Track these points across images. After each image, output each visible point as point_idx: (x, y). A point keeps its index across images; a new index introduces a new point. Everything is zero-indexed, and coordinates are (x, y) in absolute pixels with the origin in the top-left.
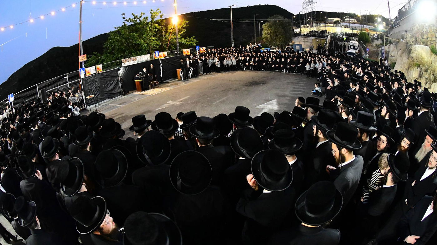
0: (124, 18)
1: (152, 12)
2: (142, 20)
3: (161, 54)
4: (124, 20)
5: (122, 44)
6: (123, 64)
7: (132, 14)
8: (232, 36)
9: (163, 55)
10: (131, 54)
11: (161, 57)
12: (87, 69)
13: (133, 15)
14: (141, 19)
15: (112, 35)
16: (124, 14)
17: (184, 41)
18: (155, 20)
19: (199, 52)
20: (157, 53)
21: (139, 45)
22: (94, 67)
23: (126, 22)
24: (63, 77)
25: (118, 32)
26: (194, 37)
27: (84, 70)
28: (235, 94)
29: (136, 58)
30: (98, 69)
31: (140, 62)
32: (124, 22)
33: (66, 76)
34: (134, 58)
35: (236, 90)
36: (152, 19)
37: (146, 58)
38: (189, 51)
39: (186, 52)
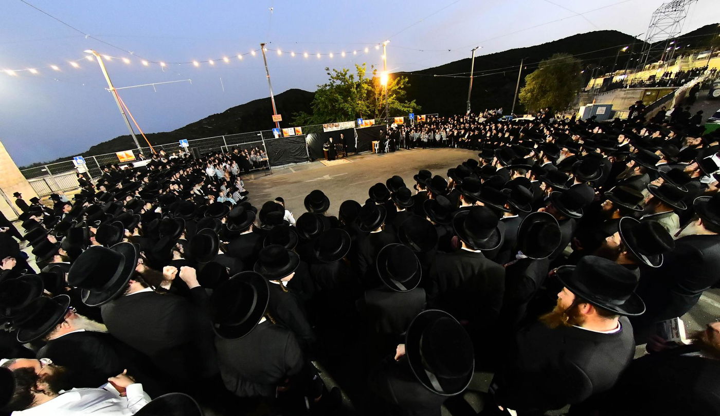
0: (329, 74)
3: (367, 121)
5: (326, 107)
6: (324, 129)
8: (469, 99)
9: (370, 123)
11: (367, 125)
12: (284, 130)
13: (336, 72)
15: (317, 96)
16: (328, 69)
17: (398, 105)
20: (363, 120)
21: (342, 109)
22: (293, 128)
23: (332, 80)
24: (256, 134)
25: (322, 92)
26: (415, 100)
27: (279, 130)
30: (297, 131)
32: (330, 80)
33: (260, 133)
34: (337, 124)
37: (350, 125)
38: (403, 120)
39: (399, 121)
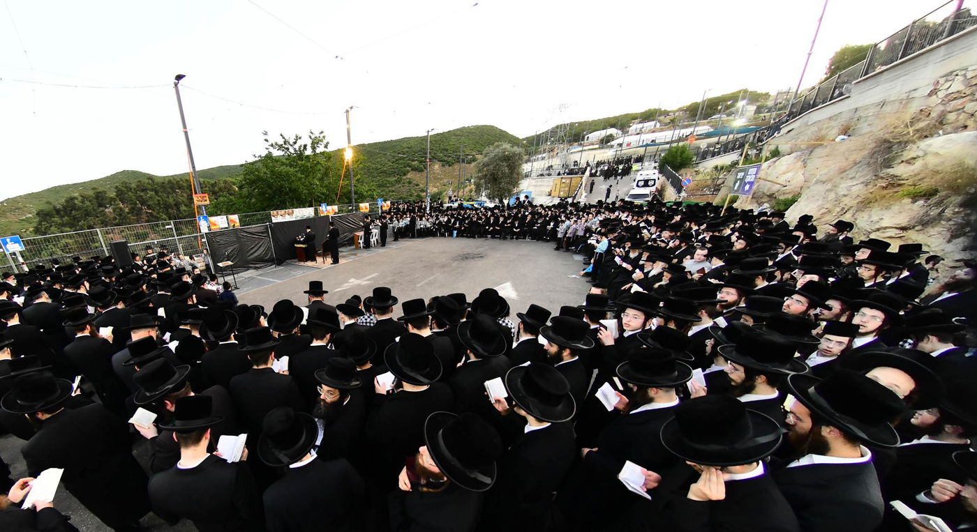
0: (266, 140)
1: (313, 137)
2: (297, 149)
3: (329, 208)
4: (267, 144)
6: (273, 218)
7: (281, 135)
9: (333, 210)
10: (285, 203)
11: (329, 213)
12: (213, 219)
14: (297, 146)
16: (266, 133)
18: (318, 151)
19: (382, 209)
20: (324, 206)
21: (295, 190)
22: (225, 217)
23: (271, 150)
24: (164, 225)
27: (205, 219)
28: (444, 272)
29: (293, 212)
30: (232, 221)
31: (298, 219)
32: (267, 149)
33: (169, 224)
34: (290, 210)
35: (443, 267)
36: (314, 148)
37: (307, 212)
38: (368, 207)
39: (364, 208)
